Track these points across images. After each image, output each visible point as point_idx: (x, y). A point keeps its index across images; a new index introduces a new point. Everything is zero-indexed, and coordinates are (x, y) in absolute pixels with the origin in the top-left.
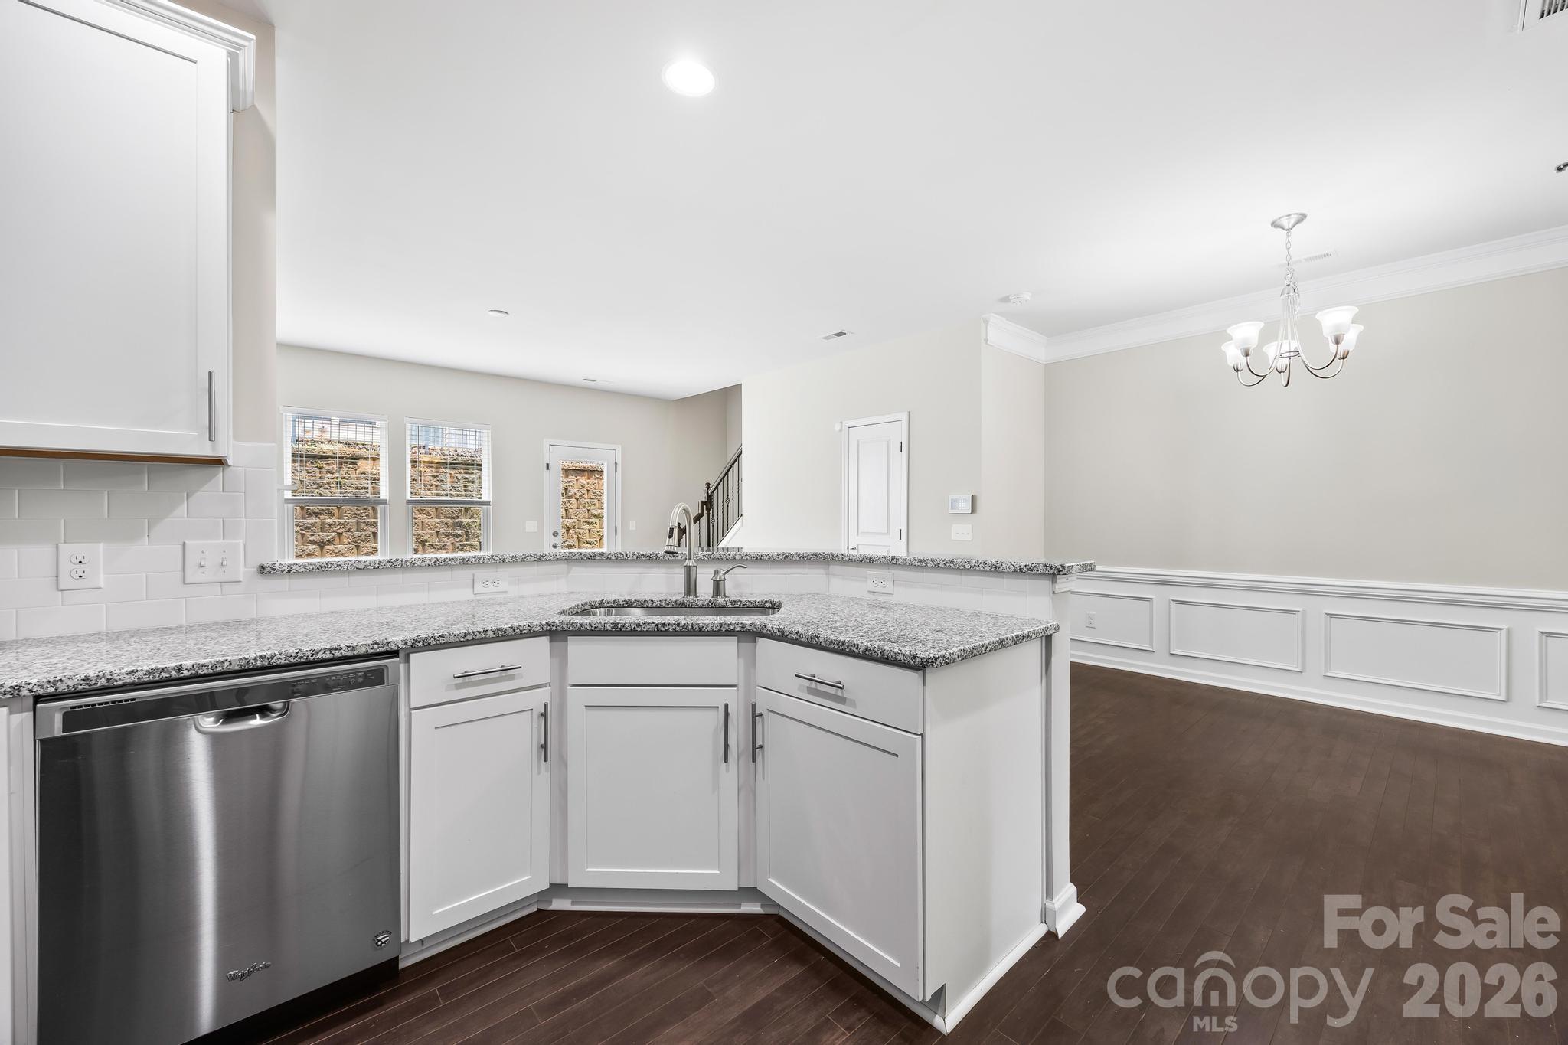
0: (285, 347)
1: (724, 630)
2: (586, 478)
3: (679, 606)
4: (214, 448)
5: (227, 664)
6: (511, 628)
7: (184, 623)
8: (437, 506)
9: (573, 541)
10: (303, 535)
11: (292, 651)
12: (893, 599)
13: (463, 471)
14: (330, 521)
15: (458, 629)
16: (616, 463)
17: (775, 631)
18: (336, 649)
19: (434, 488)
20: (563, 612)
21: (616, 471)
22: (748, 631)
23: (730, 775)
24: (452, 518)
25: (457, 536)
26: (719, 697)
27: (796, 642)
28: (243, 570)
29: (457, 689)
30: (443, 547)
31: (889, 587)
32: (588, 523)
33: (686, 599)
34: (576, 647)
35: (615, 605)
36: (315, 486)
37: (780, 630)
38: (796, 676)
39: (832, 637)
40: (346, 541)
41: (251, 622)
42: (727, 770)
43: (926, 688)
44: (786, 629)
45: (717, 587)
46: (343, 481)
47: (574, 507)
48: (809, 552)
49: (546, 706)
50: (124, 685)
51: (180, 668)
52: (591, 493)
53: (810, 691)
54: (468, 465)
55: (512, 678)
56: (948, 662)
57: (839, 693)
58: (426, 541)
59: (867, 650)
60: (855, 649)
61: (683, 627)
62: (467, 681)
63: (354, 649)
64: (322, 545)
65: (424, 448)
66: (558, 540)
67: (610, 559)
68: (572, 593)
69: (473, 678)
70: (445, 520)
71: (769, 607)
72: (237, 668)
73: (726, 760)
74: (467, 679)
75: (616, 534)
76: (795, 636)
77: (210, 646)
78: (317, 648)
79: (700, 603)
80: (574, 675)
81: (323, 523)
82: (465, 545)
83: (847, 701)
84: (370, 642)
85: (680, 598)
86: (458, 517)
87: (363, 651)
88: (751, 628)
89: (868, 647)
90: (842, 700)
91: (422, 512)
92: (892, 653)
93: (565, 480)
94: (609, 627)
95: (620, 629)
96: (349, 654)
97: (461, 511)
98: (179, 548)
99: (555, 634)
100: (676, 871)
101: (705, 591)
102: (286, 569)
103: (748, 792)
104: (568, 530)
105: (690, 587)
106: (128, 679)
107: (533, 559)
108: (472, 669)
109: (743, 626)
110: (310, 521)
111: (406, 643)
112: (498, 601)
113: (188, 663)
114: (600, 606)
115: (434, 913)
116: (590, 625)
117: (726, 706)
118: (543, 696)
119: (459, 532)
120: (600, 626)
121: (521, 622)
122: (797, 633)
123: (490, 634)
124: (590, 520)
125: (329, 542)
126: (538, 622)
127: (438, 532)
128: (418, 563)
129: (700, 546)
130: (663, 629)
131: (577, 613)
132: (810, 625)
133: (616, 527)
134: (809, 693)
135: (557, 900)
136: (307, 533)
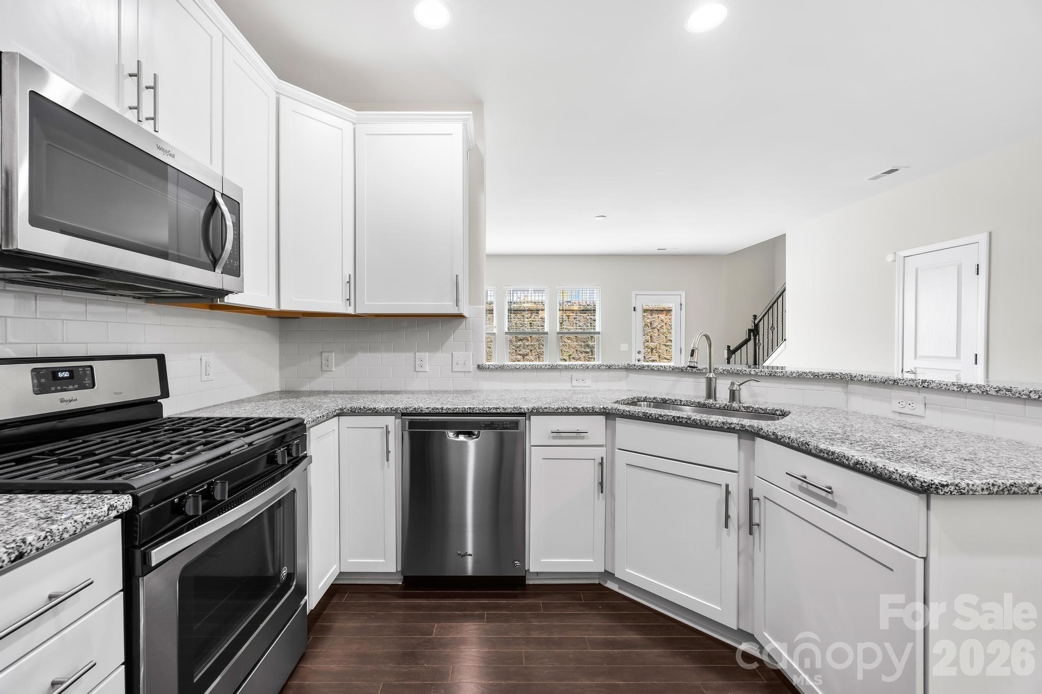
0: (490, 256)
1: (726, 427)
2: (664, 315)
3: (701, 406)
4: (458, 310)
5: (458, 409)
6: (582, 408)
7: (452, 389)
8: (576, 335)
9: (655, 357)
10: (516, 350)
11: (481, 407)
12: (924, 422)
13: (590, 314)
14: (527, 344)
15: (554, 405)
16: (681, 304)
17: (770, 434)
18: (498, 408)
19: (575, 325)
20: (617, 402)
21: (681, 309)
22: (747, 431)
23: (731, 539)
24: (584, 342)
25: (587, 352)
26: (724, 478)
27: (788, 445)
28: (472, 367)
29: (553, 439)
30: (579, 359)
31: (919, 409)
32: (666, 345)
33: (707, 402)
34: (621, 425)
35: (654, 401)
36: (521, 326)
37: (774, 434)
38: (787, 473)
39: (822, 446)
40: (534, 354)
41: (475, 391)
42: (729, 535)
43: (931, 513)
44: (779, 433)
45: (733, 395)
46: (533, 323)
47: (657, 334)
48: (824, 371)
49: (602, 458)
50: (426, 413)
51: (442, 409)
52: (668, 325)
53: (801, 489)
54: (588, 311)
55: (583, 438)
56: (961, 492)
57: (830, 497)
58: (571, 355)
59: (857, 463)
60: (845, 461)
61: (693, 421)
62: (559, 435)
63: (505, 409)
64: (524, 356)
65: (570, 302)
66: (641, 357)
67: (654, 370)
68: (629, 390)
69: (562, 435)
70: (580, 343)
71: (780, 415)
72: (461, 412)
73: (726, 526)
74: (558, 434)
75: (681, 353)
76: (787, 441)
77: (456, 401)
78: (491, 407)
79: (718, 406)
80: (620, 442)
81: (524, 344)
82: (591, 358)
83: (837, 506)
84: (512, 407)
85: (702, 401)
86: (587, 342)
87: (509, 411)
88: (750, 429)
89: (859, 461)
90: (833, 504)
91: (569, 338)
92: (886, 471)
93: (651, 317)
94: (641, 415)
95: (649, 417)
96: (504, 412)
97: (588, 338)
98: (451, 355)
99: (609, 415)
100: (687, 595)
101: (723, 397)
102: (487, 367)
103: (746, 558)
104: (652, 350)
105: (711, 393)
106: (427, 411)
107: (605, 367)
108: (561, 430)
109: (743, 427)
110: (520, 343)
111: (528, 410)
112: (584, 392)
113: (445, 407)
114: (644, 401)
115: (542, 560)
116: (629, 412)
117: (727, 486)
118: (601, 452)
119: (588, 350)
120: (635, 413)
121: (588, 405)
122: (789, 438)
123: (571, 410)
124: (667, 344)
125: (527, 355)
126: (598, 406)
127: (576, 350)
128: (543, 367)
129: (747, 364)
130: (678, 421)
131: (628, 404)
132: (805, 433)
133: (681, 349)
134: (800, 491)
135: (611, 582)
136: (518, 350)
